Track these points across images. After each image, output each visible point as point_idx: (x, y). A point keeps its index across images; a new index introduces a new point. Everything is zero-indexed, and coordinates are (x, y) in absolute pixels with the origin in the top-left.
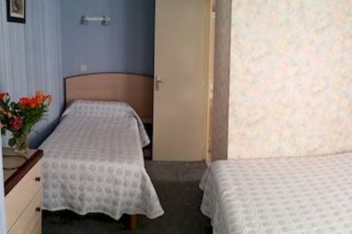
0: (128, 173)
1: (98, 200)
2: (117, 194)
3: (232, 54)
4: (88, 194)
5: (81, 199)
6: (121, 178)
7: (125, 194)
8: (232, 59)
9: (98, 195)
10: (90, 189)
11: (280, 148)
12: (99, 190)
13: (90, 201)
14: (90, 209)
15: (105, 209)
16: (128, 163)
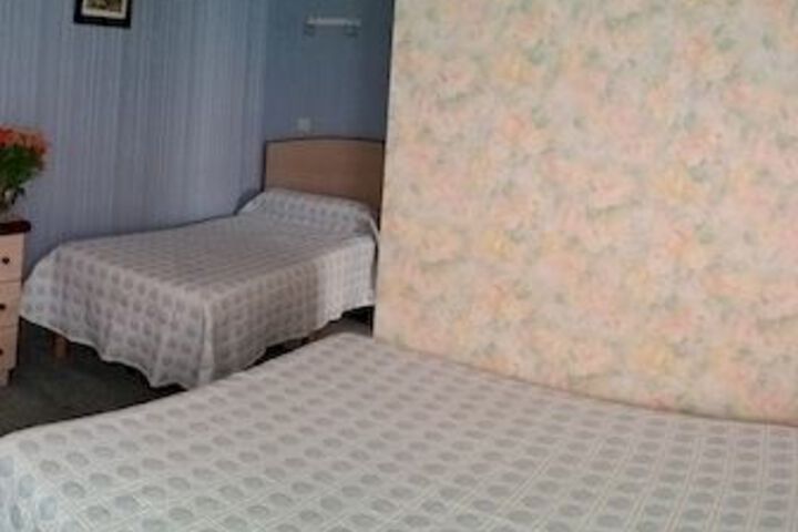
0: (180, 306)
1: (132, 343)
2: (158, 339)
3: (393, 88)
4: (116, 328)
5: (107, 334)
6: (169, 313)
7: (172, 344)
8: (392, 100)
9: (131, 333)
10: (121, 321)
11: (492, 345)
12: (135, 326)
13: (119, 339)
14: (119, 355)
15: (141, 362)
16: (187, 289)
